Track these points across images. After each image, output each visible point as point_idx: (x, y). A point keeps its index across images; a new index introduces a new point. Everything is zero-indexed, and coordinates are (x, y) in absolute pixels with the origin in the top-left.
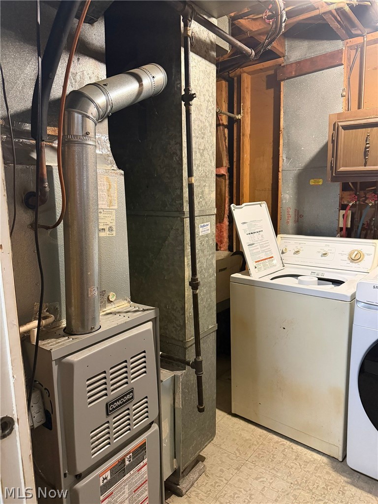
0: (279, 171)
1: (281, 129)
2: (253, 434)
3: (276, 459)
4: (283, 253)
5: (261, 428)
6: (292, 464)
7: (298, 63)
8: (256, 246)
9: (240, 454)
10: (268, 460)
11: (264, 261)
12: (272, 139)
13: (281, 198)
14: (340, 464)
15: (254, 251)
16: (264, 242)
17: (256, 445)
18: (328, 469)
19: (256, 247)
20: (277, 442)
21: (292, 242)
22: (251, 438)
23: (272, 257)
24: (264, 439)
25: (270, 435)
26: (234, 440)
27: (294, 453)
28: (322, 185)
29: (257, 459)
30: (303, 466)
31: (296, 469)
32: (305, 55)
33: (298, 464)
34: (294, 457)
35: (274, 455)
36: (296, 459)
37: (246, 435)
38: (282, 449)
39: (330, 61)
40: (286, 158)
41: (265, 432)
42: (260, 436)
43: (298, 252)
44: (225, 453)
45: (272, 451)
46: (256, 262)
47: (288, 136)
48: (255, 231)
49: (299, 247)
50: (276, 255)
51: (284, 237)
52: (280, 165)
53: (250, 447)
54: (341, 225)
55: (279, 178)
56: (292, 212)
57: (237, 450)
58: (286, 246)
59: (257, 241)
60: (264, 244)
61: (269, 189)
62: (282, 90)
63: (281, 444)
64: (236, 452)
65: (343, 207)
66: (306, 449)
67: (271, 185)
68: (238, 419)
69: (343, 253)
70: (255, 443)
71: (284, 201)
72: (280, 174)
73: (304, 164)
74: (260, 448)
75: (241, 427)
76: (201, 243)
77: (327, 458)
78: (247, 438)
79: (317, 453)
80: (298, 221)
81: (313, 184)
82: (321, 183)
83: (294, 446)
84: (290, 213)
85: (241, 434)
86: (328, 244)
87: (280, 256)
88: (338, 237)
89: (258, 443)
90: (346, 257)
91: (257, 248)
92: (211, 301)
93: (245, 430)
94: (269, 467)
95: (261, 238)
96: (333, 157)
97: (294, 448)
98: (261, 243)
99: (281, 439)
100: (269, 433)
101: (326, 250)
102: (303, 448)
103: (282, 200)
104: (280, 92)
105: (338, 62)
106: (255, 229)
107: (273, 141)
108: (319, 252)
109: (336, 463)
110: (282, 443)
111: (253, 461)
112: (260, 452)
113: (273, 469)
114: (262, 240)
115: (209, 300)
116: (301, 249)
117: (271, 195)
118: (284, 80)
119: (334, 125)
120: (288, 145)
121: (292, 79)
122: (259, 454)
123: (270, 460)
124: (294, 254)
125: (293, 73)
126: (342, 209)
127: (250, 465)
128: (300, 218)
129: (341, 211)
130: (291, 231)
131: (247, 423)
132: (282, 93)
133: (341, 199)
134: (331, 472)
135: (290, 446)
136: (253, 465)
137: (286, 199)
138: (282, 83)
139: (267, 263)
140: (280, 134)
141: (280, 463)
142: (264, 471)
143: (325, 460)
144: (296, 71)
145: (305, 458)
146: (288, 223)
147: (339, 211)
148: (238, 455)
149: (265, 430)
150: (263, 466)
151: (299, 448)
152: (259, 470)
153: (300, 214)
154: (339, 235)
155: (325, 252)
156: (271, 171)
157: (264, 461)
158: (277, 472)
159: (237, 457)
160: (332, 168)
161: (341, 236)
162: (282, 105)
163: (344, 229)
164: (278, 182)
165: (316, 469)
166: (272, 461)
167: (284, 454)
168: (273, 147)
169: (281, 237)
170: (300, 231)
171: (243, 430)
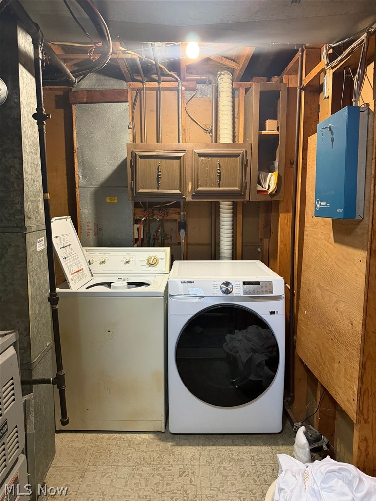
0: (76, 188)
1: (75, 149)
2: (84, 441)
3: (113, 453)
4: (90, 264)
5: (90, 433)
6: (128, 451)
7: (89, 92)
8: (69, 259)
9: (79, 463)
10: (107, 457)
11: (78, 273)
12: (64, 157)
13: (80, 212)
14: (163, 435)
15: (69, 264)
16: (74, 255)
17: (90, 449)
18: (156, 442)
19: (69, 261)
20: (109, 439)
21: (97, 253)
22: (83, 445)
23: (82, 269)
24: (96, 441)
25: (101, 436)
26: (68, 454)
27: (126, 442)
28: (117, 202)
29: (96, 461)
30: (137, 448)
31: (132, 453)
32: (94, 86)
33: (132, 449)
34: (127, 445)
35: (109, 451)
36: (129, 446)
37: (78, 445)
38: (114, 442)
39: (118, 97)
40: (82, 176)
41: (94, 435)
42: (91, 440)
43: (104, 261)
44: (64, 469)
45: (107, 448)
46: (72, 274)
47: (83, 156)
48: (66, 245)
49: (104, 257)
50: (85, 266)
51: (88, 250)
52: (77, 182)
53: (86, 454)
54: (136, 237)
55: (77, 194)
56: (91, 226)
57: (75, 461)
58: (92, 257)
59: (69, 254)
60: (75, 256)
61: (65, 203)
62: (74, 112)
63: (113, 439)
64: (74, 463)
65: (136, 221)
66: (134, 435)
67: (66, 200)
68: (65, 434)
69: (142, 259)
70: (89, 447)
71: (83, 216)
72: (77, 190)
73: (100, 183)
74: (96, 449)
75: (70, 439)
76: (38, 259)
77: (153, 434)
78: (80, 447)
79: (144, 434)
80: (98, 234)
81: (109, 201)
82: (116, 201)
83: (124, 436)
84: (90, 227)
85: (72, 446)
86: (129, 253)
87: (88, 266)
88: (136, 246)
89: (92, 447)
90: (145, 263)
91: (71, 261)
92: (48, 317)
93: (74, 441)
94: (109, 462)
95: (71, 252)
96: (132, 180)
97: (124, 437)
98: (72, 256)
99: (111, 435)
100: (99, 435)
101: (128, 258)
102: (132, 435)
103: (81, 215)
104: (72, 114)
105: (124, 99)
106: (66, 243)
107: (66, 159)
108: (122, 261)
109: (160, 435)
110: (113, 437)
111: (93, 464)
112: (97, 454)
113: (114, 461)
114: (72, 253)
115: (46, 317)
116: (106, 259)
117: (67, 209)
118: (76, 104)
119: (132, 153)
120: (83, 164)
121: (83, 105)
122: (97, 456)
123: (108, 456)
124: (101, 263)
125: (85, 100)
126: (135, 224)
127: (92, 468)
128: (99, 231)
129: (135, 225)
130: (91, 244)
131: (74, 434)
132: (74, 115)
133: (134, 214)
134: (159, 443)
135: (121, 437)
136: (93, 467)
137: (84, 213)
138: (74, 106)
139: (80, 275)
140: (74, 153)
141: (118, 454)
142: (106, 467)
143: (151, 436)
144: (87, 98)
145: (136, 442)
146: (88, 236)
147: (133, 224)
148: (77, 465)
149: (94, 433)
150: (104, 463)
151: (129, 436)
152: (102, 469)
153: (99, 228)
154: (136, 245)
155: (127, 260)
156: (66, 186)
157: (103, 459)
158: (118, 463)
159: (77, 467)
160: (132, 189)
161: (138, 246)
162: (75, 126)
163: (140, 240)
164: (76, 197)
165: (148, 446)
166: (110, 456)
167: (118, 446)
168: (66, 164)
169: (86, 250)
170: (100, 243)
171: (73, 441)
